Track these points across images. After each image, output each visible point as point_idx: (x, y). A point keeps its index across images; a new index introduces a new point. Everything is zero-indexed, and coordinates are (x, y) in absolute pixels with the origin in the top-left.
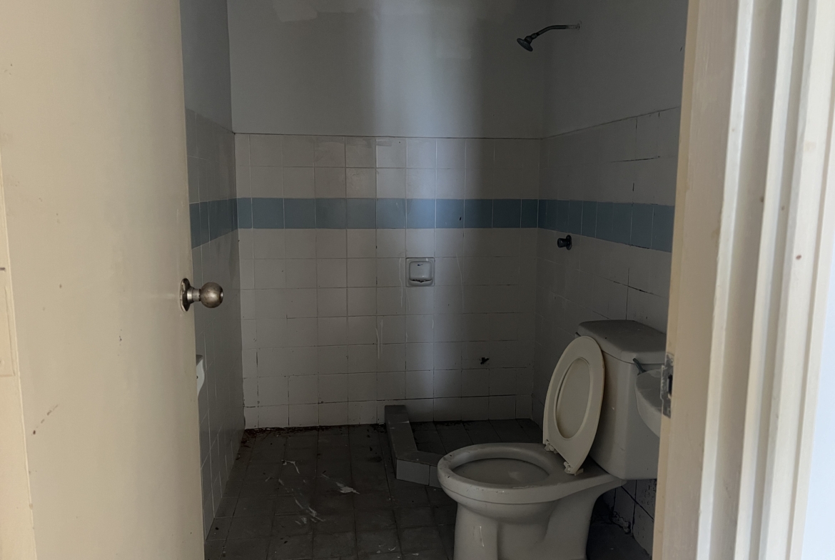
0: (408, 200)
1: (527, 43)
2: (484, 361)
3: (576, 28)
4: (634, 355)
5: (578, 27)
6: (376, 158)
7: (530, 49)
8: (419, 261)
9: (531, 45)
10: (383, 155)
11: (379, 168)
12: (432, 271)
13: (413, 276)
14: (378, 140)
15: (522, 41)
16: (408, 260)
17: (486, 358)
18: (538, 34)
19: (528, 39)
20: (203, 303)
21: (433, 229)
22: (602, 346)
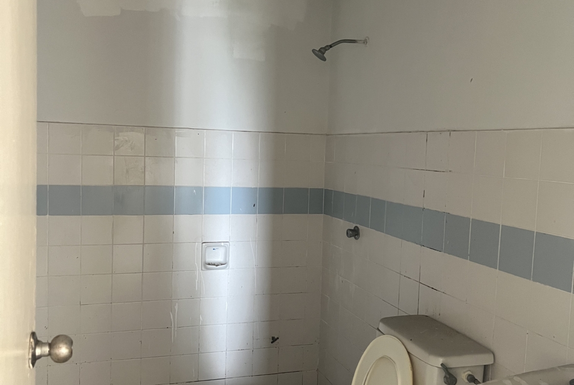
0: (205, 188)
1: (321, 53)
2: (274, 340)
3: (364, 43)
4: (441, 360)
5: (365, 42)
6: (175, 149)
7: (324, 59)
8: (214, 245)
9: (325, 55)
10: (182, 145)
11: (177, 157)
12: (226, 254)
13: (209, 260)
14: (177, 131)
15: (317, 52)
16: (204, 244)
17: (276, 337)
18: (331, 46)
19: (322, 50)
20: (52, 359)
21: (228, 215)
22: (408, 347)
